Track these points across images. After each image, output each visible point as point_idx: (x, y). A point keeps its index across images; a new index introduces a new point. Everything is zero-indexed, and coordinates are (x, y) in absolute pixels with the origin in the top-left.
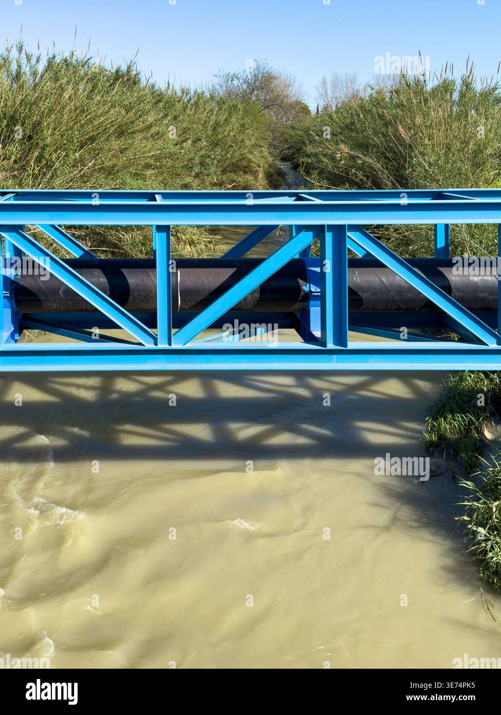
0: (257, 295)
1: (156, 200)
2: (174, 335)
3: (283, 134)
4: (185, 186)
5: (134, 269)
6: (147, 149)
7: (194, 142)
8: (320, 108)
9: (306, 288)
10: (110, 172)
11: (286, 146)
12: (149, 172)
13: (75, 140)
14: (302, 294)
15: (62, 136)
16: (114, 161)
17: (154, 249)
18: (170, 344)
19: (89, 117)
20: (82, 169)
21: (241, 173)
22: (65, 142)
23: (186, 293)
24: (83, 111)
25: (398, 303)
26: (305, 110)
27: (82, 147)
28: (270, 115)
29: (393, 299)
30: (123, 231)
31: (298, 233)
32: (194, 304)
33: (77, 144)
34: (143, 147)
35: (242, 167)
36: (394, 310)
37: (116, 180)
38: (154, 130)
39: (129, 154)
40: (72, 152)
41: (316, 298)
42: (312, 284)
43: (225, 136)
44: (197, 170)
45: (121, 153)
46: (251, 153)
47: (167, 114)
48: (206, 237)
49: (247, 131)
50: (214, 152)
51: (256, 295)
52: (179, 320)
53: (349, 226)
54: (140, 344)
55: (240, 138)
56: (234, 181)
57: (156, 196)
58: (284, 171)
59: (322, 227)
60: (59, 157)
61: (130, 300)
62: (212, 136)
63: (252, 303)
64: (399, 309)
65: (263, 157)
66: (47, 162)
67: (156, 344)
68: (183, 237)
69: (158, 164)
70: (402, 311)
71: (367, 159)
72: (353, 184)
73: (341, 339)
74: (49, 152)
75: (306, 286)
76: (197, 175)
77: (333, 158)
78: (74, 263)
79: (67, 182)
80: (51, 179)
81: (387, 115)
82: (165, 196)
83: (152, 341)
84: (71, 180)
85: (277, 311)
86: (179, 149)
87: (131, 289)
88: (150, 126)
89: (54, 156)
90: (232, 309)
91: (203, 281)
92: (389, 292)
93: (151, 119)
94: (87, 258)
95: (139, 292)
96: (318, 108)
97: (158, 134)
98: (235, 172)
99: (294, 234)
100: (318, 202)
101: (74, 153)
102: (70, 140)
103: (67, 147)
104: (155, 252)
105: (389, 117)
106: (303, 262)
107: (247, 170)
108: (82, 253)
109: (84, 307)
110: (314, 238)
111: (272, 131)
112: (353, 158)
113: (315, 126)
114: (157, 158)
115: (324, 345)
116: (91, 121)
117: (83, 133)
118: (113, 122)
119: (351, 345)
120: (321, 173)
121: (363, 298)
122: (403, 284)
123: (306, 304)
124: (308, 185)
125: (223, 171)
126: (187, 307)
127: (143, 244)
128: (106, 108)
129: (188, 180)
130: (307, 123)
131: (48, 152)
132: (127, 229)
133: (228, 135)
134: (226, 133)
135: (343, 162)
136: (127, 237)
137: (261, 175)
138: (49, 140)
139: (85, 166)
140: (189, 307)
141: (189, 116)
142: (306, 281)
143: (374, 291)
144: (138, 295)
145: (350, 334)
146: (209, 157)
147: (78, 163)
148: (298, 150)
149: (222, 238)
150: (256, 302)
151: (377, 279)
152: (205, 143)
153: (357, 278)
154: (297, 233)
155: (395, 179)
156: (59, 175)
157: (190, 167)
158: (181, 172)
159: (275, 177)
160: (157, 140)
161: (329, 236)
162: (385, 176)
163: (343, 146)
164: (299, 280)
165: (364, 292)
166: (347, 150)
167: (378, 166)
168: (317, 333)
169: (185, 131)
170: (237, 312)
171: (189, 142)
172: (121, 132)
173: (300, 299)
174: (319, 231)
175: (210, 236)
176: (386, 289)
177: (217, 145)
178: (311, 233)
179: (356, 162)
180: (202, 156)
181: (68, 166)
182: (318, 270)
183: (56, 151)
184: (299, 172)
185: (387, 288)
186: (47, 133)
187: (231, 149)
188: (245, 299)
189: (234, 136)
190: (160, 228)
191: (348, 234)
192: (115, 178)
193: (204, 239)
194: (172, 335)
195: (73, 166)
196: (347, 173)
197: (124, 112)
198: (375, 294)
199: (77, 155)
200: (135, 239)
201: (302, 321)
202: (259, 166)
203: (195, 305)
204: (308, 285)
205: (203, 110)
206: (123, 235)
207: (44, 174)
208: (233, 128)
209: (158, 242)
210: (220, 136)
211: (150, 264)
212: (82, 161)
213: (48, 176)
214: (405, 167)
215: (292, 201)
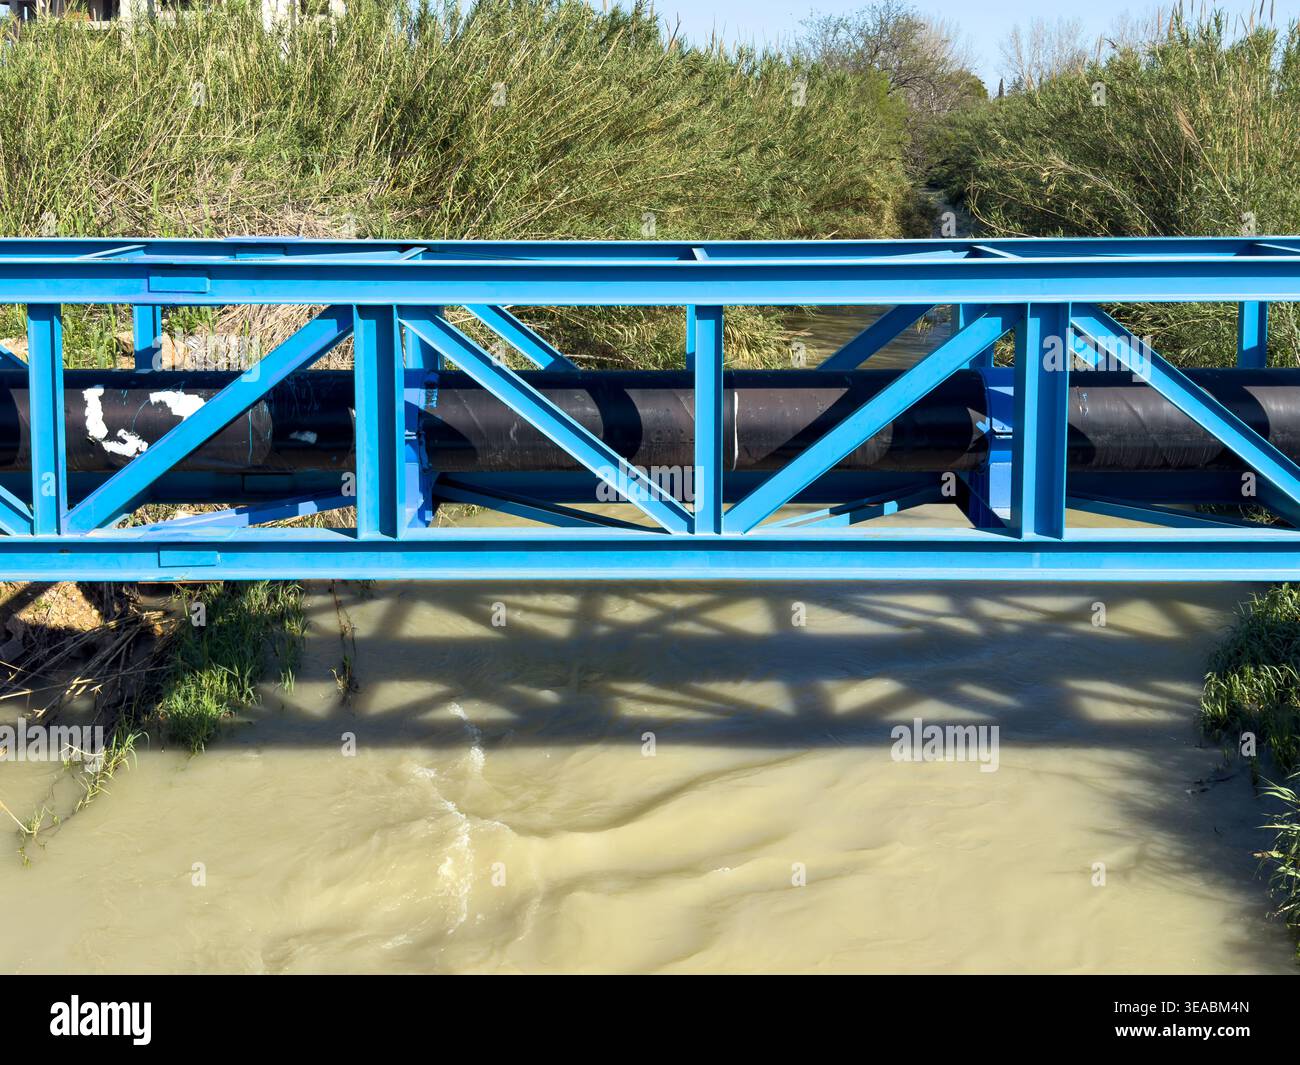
0: (888, 439)
1: (694, 258)
2: (725, 514)
3: (931, 135)
4: (745, 235)
5: (651, 390)
6: (670, 165)
7: (762, 150)
8: (1005, 86)
9: (983, 426)
10: (597, 210)
11: (937, 159)
12: (673, 210)
13: (532, 148)
14: (975, 437)
15: (507, 141)
16: (607, 188)
17: (688, 352)
18: (718, 530)
19: (558, 104)
20: (545, 205)
21: (850, 211)
22: (513, 152)
23: (750, 435)
24: (548, 92)
25: (1164, 454)
26: (977, 88)
27: (545, 163)
28: (908, 100)
29: (1156, 446)
30: (621, 323)
31: (969, 321)
32: (764, 456)
33: (537, 156)
34: (661, 159)
35: (850, 199)
36: (1155, 467)
37: (609, 225)
38: (685, 127)
39: (634, 174)
40: (526, 171)
41: (1003, 444)
42: (998, 419)
43: (820, 140)
44: (766, 205)
45: (619, 173)
46: (871, 172)
47: (710, 97)
48: (779, 334)
49: (863, 130)
50: (800, 170)
51: (885, 440)
52: (734, 487)
53: (1075, 305)
54: (662, 530)
55: (849, 143)
56: (834, 227)
57: (694, 250)
58: (933, 207)
59: (1021, 307)
60: (501, 182)
61: (642, 448)
62: (795, 139)
63: (877, 455)
64: (1166, 465)
65: (893, 179)
66: (479, 191)
67: (691, 530)
68: (737, 334)
69: (689, 194)
70: (1170, 471)
71: (1100, 183)
72: (1071, 229)
73: (1049, 521)
74: (483, 171)
75: (984, 423)
76: (766, 216)
77: (1033, 179)
78: (538, 379)
79: (515, 230)
80: (485, 224)
81: (1142, 97)
82: (712, 251)
83: (685, 524)
84: (523, 227)
85: (925, 470)
86: (731, 166)
87: (644, 427)
88: (677, 121)
89: (493, 179)
90: (838, 466)
91: (783, 413)
92: (1148, 434)
93: (678, 105)
94: (562, 370)
95: (659, 432)
96: (1001, 85)
97: (691, 135)
98: (837, 209)
99: (962, 324)
100: (1011, 258)
101: (529, 173)
102: (522, 149)
103: (516, 161)
104: (691, 359)
105: (1145, 103)
106: (980, 376)
107: (862, 204)
108: (551, 360)
109: (555, 461)
110: (1004, 330)
111: (912, 130)
112: (1072, 178)
113: (996, 120)
114: (688, 183)
115: (1017, 533)
116: (562, 111)
117: (548, 134)
118: (604, 112)
119: (1070, 534)
120: (1007, 210)
121: (1096, 444)
122: (1176, 417)
123: (981, 456)
124: (980, 229)
125: (813, 207)
126: (751, 461)
127: (658, 347)
128: (593, 85)
129: (750, 225)
130: (980, 113)
131: (479, 171)
132: (632, 315)
133: (827, 137)
134: (821, 134)
135: (1052, 187)
136: (630, 334)
137: (888, 215)
138: (482, 148)
139: (550, 199)
140: (754, 462)
141: (750, 100)
142: (984, 413)
143: (1118, 432)
144: (658, 439)
145: (1068, 514)
146: (789, 179)
147: (536, 192)
148: (960, 167)
150: (885, 451)
151: (1125, 409)
152: (781, 153)
153: (1083, 407)
154: (968, 323)
155: (1155, 220)
156: (500, 216)
157: (754, 200)
158: (735, 209)
159: (916, 218)
160: (689, 146)
161: (1033, 325)
162: (1136, 214)
163: (1053, 157)
164: (970, 410)
165: (1098, 432)
166: (1063, 165)
167: (1119, 193)
168: (1003, 512)
169: (743, 129)
170: (846, 470)
171: (753, 151)
172: (620, 134)
173: (971, 446)
174: (1014, 315)
175: (787, 332)
176: (1141, 429)
177: (802, 157)
178: (997, 321)
179: (1078, 188)
180: (776, 178)
181: (517, 198)
182: (1009, 391)
183: (494, 170)
184: (967, 208)
185: (1144, 426)
186: (479, 134)
187: (832, 165)
188: (864, 447)
189: (839, 139)
190: (703, 312)
191: (1072, 320)
192: (607, 222)
193: (776, 338)
194: (722, 514)
195: (528, 199)
196: (1061, 210)
197: (626, 94)
198: (1119, 437)
199: (536, 177)
200: (644, 337)
201: (973, 490)
202: (885, 198)
203: (767, 457)
204: (988, 420)
205: (778, 89)
206: (621, 330)
207: (473, 215)
208: (836, 124)
209: (698, 338)
210: (810, 140)
211: (680, 380)
212: (544, 189)
213: (480, 219)
214: (1175, 199)
215: (960, 258)
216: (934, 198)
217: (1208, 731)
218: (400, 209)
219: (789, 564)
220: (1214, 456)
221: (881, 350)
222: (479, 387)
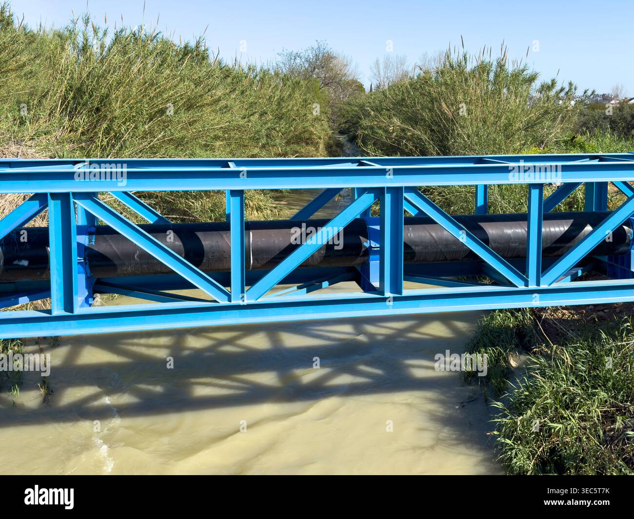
0: (323, 252)
1: (229, 167)
2: (247, 291)
3: (340, 109)
4: (253, 156)
5: (208, 232)
6: (216, 121)
7: (261, 115)
8: (373, 87)
9: (366, 244)
10: (179, 143)
11: (343, 120)
12: (218, 143)
13: (144, 112)
14: (363, 249)
15: (131, 109)
16: (184, 132)
17: (227, 213)
18: (243, 300)
19: (158, 90)
20: (152, 141)
21: (304, 144)
22: (134, 114)
23: (258, 252)
24: (152, 85)
25: (445, 254)
26: (360, 87)
27: (151, 119)
28: (329, 92)
29: (441, 251)
30: (193, 199)
31: (359, 195)
32: (265, 262)
33: (147, 116)
34: (211, 119)
35: (303, 139)
36: (442, 260)
37: (186, 151)
38: (223, 103)
39: (198, 126)
40: (141, 123)
41: (376, 252)
42: (374, 241)
43: (289, 110)
44: (264, 141)
45: (190, 125)
46: (313, 126)
47: (235, 89)
48: (271, 203)
49: (309, 106)
50: (279, 125)
51: (322, 252)
52: (251, 279)
53: (406, 187)
54: (215, 301)
55: (302, 112)
56: (297, 152)
57: (229, 163)
58: (342, 143)
59: (382, 189)
60: (128, 129)
61: (204, 261)
62: (277, 110)
63: (319, 260)
64: (446, 259)
65: (323, 130)
66: (116, 134)
67: (230, 300)
68: (251, 204)
69: (226, 135)
70: (448, 262)
71: (416, 132)
72: (403, 153)
73: (396, 288)
74: (118, 124)
75: (367, 243)
76: (264, 146)
77: (386, 131)
78: (149, 228)
79: (136, 153)
80: (120, 150)
81: (433, 92)
82: (238, 163)
83: (227, 298)
84: (140, 152)
85: (341, 266)
86: (246, 122)
87: (205, 251)
88: (219, 100)
89: (123, 128)
90: (301, 266)
91: (274, 242)
92: (438, 245)
93: (219, 93)
94: (161, 223)
95: (213, 253)
96: (371, 86)
97: (226, 107)
98: (298, 143)
99: (356, 197)
100: (377, 166)
101: (143, 125)
102: (140, 113)
103: (136, 119)
104: (228, 216)
105: (434, 95)
106: (365, 221)
107: (309, 141)
108: (156, 218)
109: (159, 269)
110: (375, 200)
111: (331, 107)
112: (403, 130)
113: (369, 102)
114: (225, 130)
115: (382, 293)
116: (160, 94)
117: (153, 105)
118: (182, 95)
119: (405, 293)
120: (375, 144)
121: (416, 251)
122: (450, 238)
123: (366, 258)
124: (364, 153)
125: (286, 142)
126: (259, 265)
127: (212, 211)
128: (176, 81)
129: (256, 151)
130: (361, 101)
131: (116, 124)
132: (198, 195)
133: (292, 109)
134: (289, 108)
135: (395, 134)
136: (197, 205)
137: (321, 146)
138: (117, 113)
139: (155, 138)
140: (260, 265)
141: (255, 91)
142: (367, 238)
143: (425, 245)
144: (212, 256)
145: (405, 284)
146: (274, 129)
147: (147, 135)
148: (354, 124)
149: (286, 204)
150: (322, 258)
151: (428, 235)
152: (271, 117)
153: (411, 234)
154: (359, 196)
155: (439, 149)
156: (128, 146)
157: (258, 139)
158: (249, 143)
159: (334, 148)
160: (225, 112)
161: (388, 197)
162: (430, 146)
163: (395, 120)
164: (361, 237)
165: (416, 246)
166: (399, 124)
167: (425, 137)
168: (376, 284)
169: (252, 105)
170: (305, 268)
171: (257, 116)
172: (190, 106)
173: (361, 254)
174: (379, 192)
175: (275, 202)
176: (435, 243)
177: (281, 118)
178: (372, 195)
179: (406, 134)
180: (268, 128)
181: (137, 137)
182: (378, 228)
183: (124, 123)
184: (357, 143)
185: (436, 242)
186: (116, 105)
187: (295, 123)
188: (312, 256)
189: (298, 110)
190: (234, 193)
191: (405, 195)
192: (184, 150)
193: (270, 205)
194: (245, 292)
195: (143, 138)
196: (399, 144)
197: (193, 86)
198: (426, 247)
199: (147, 127)
200: (205, 206)
201: (362, 274)
202: (320, 138)
203: (267, 263)
204: (369, 241)
205: (268, 86)
206: (193, 203)
207: (113, 146)
208: (296, 103)
209: (232, 206)
210: (284, 110)
211: (223, 227)
212: (151, 133)
213: (117, 148)
214: (448, 139)
215: (354, 166)
216: (342, 139)
217: (466, 379)
218: (74, 143)
219: (278, 314)
220: (466, 255)
221: (320, 210)
222: (118, 233)
